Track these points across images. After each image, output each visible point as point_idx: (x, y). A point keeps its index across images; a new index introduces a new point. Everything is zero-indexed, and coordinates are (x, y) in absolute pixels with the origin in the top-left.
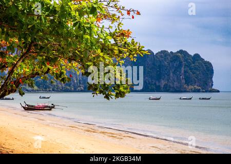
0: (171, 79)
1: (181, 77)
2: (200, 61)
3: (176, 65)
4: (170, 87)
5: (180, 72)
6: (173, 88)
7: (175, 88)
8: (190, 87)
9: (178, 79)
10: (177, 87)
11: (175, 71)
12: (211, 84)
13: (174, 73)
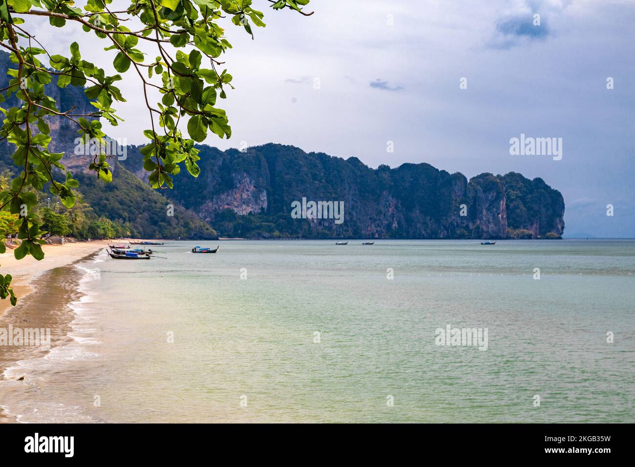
0: (484, 219)
1: (500, 216)
2: (542, 190)
3: (492, 197)
4: (483, 231)
5: (498, 208)
6: (487, 232)
7: (491, 232)
8: (518, 231)
9: (495, 218)
10: (493, 231)
11: (489, 206)
12: (560, 227)
13: (488, 209)
